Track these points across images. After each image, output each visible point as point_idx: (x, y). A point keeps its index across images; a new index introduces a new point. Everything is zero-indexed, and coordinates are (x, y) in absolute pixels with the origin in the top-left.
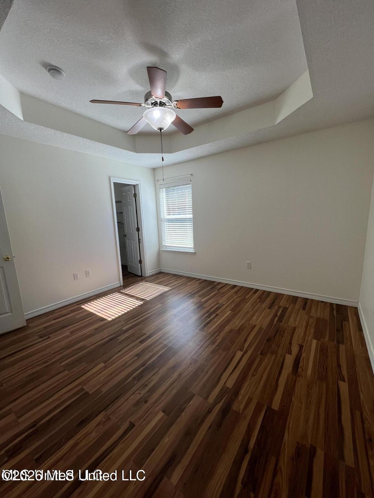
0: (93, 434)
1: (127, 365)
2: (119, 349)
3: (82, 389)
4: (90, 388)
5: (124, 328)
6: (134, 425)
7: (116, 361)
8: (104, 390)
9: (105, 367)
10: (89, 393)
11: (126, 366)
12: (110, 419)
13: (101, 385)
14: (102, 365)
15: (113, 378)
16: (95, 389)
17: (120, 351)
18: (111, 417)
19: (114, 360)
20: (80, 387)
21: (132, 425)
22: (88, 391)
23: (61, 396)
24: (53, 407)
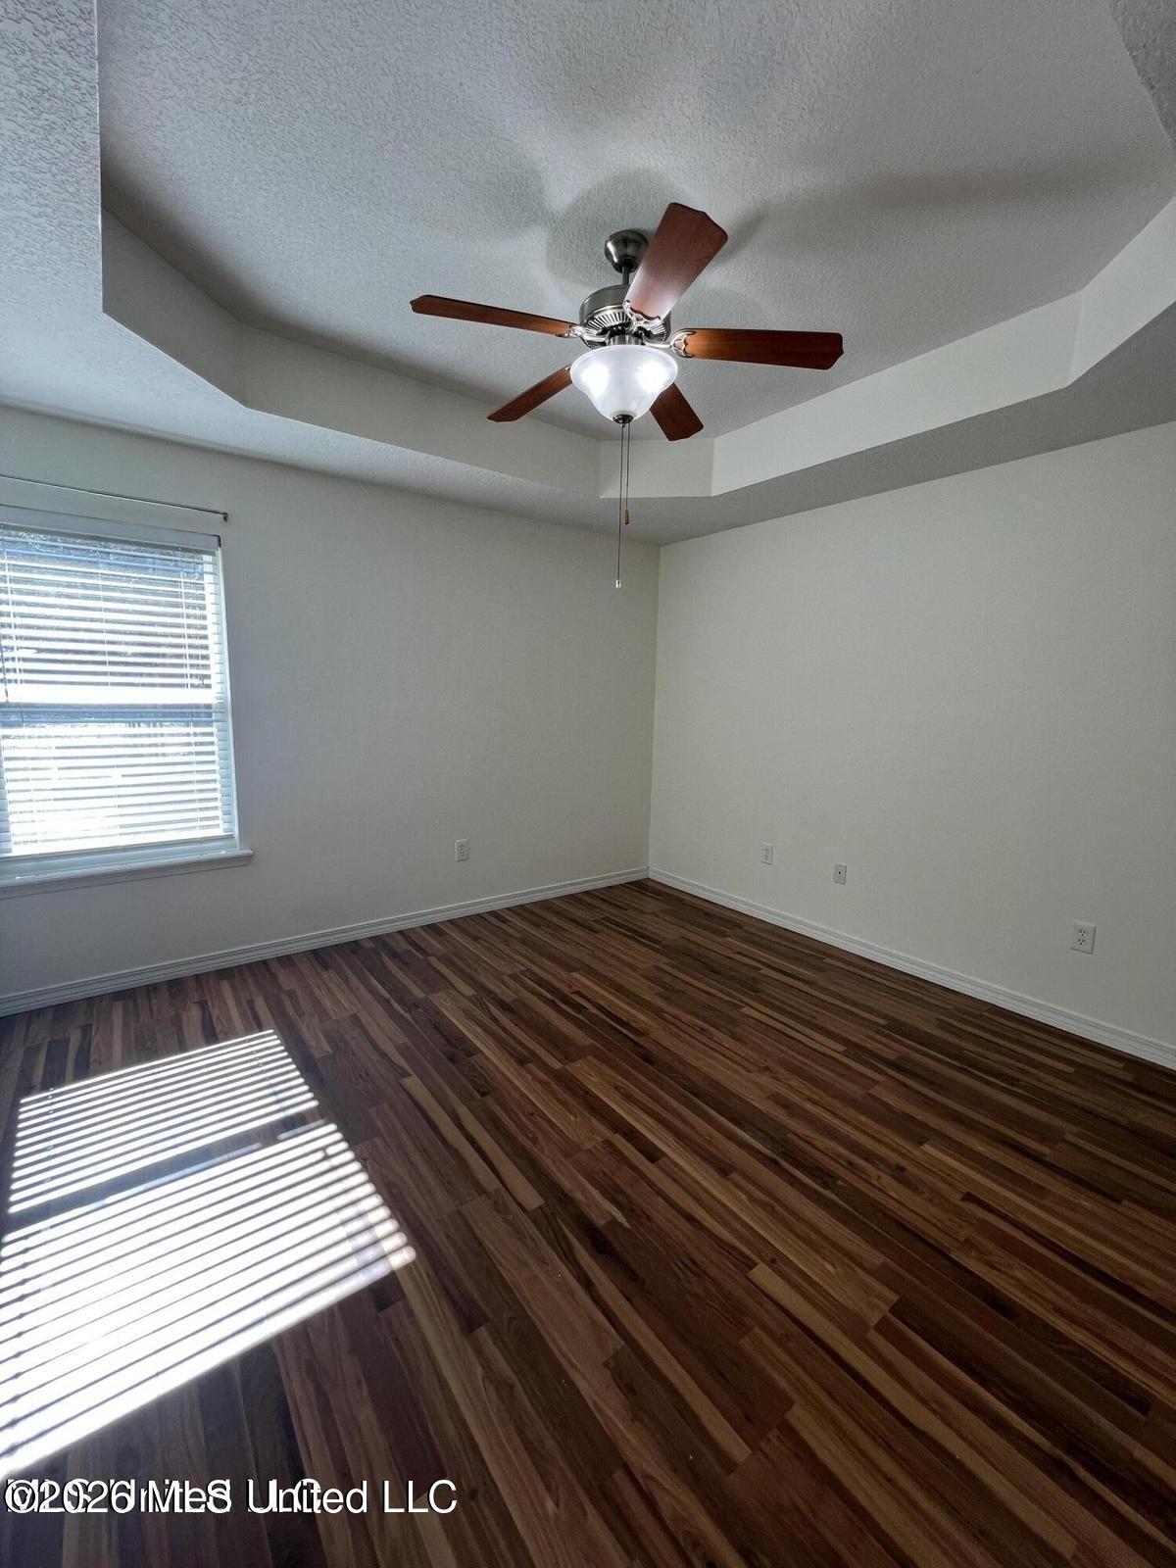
0: (1019, 1274)
1: (767, 1199)
2: (682, 1223)
3: (883, 1327)
4: (874, 1303)
5: (533, 1200)
6: (968, 1194)
7: (743, 1230)
8: (876, 1258)
9: (775, 1261)
10: (896, 1304)
11: (772, 1202)
12: (967, 1240)
13: (859, 1271)
14: (762, 1274)
15: (825, 1238)
16: (876, 1284)
17: (690, 1219)
18: (962, 1239)
19: (740, 1237)
20: (876, 1338)
21: (969, 1197)
22: (887, 1308)
23: (923, 1401)
24: (973, 1417)
